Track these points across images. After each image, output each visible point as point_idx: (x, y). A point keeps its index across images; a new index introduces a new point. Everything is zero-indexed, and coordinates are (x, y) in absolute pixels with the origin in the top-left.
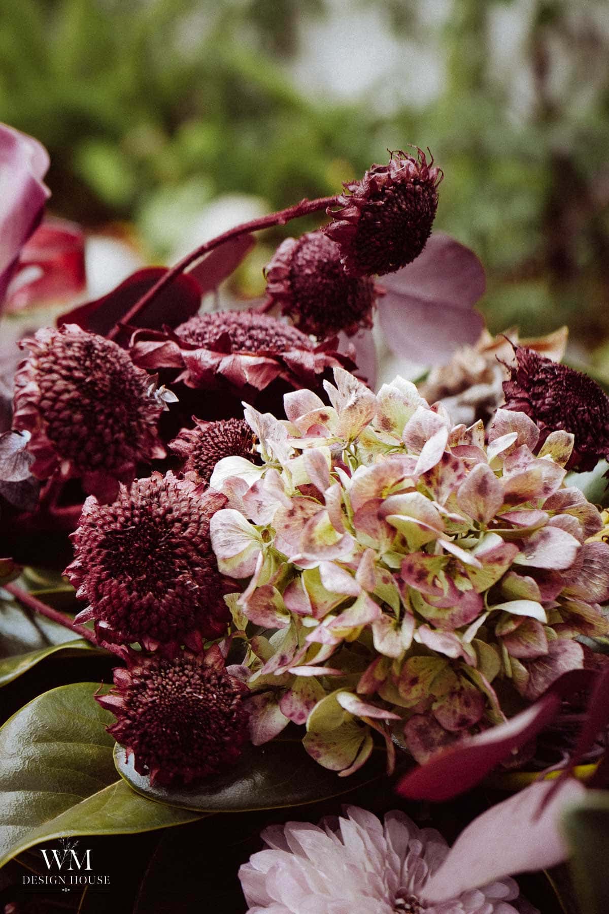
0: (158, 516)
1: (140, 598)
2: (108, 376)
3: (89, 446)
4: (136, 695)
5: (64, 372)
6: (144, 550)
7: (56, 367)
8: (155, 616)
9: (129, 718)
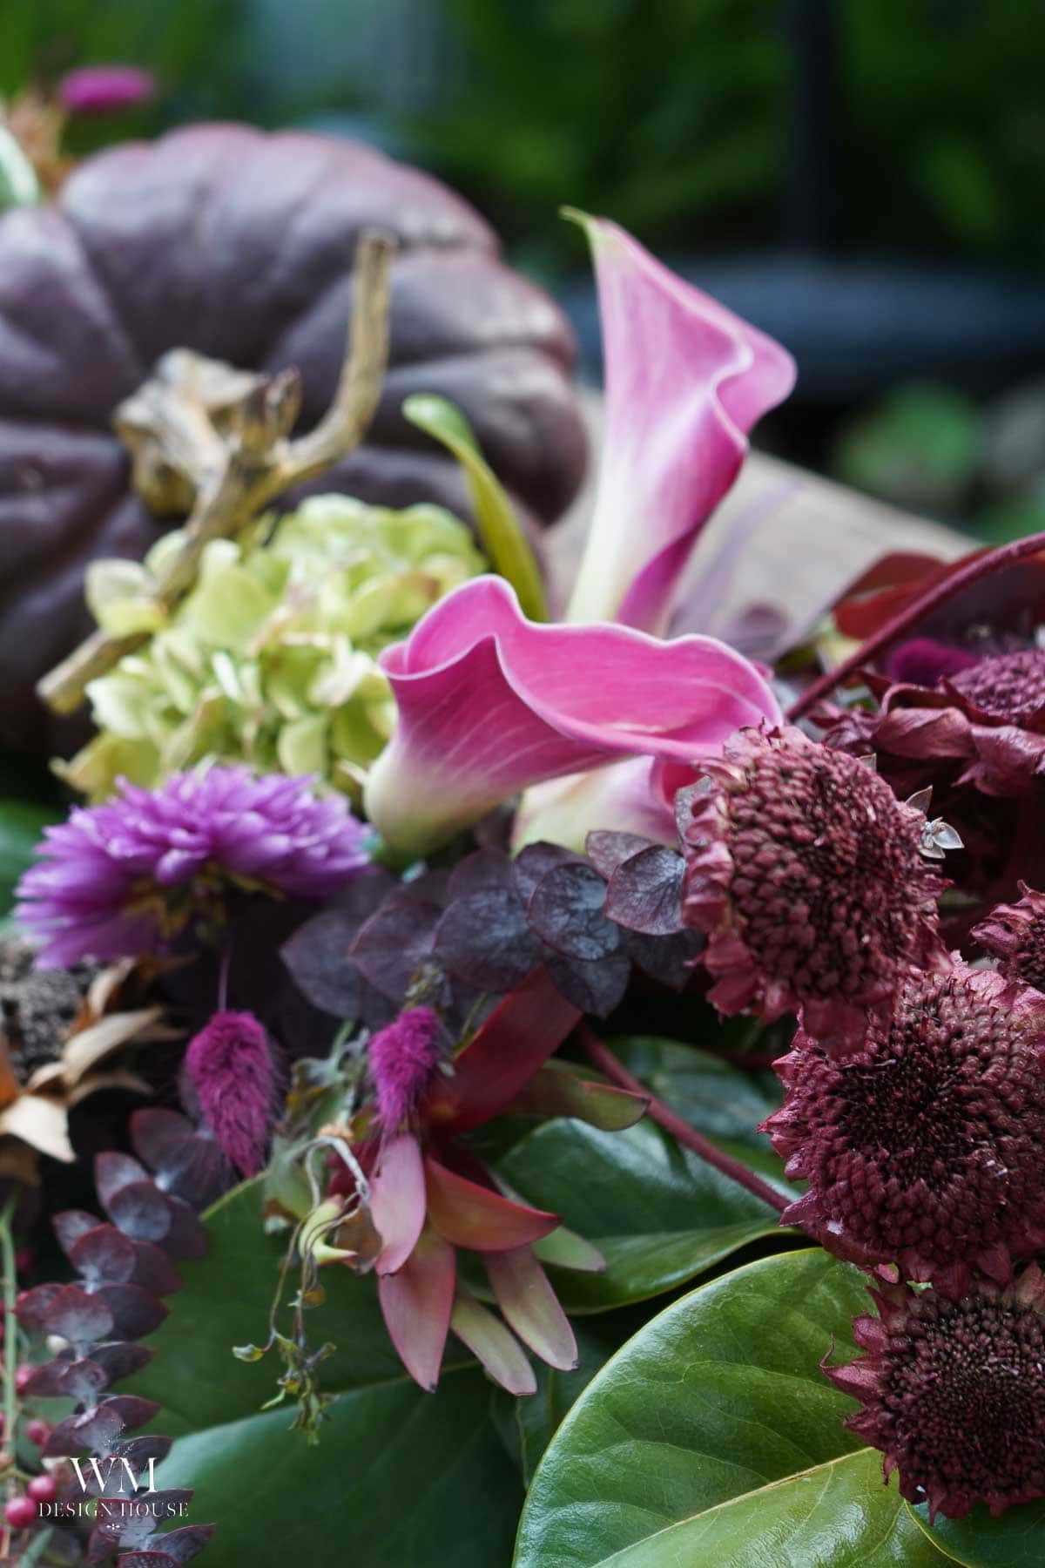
0: (938, 1042)
1: (903, 1187)
2: (854, 834)
3: (817, 960)
4: (898, 1368)
5: (777, 828)
6: (912, 1103)
7: (761, 818)
8: (927, 1223)
9: (887, 1408)
